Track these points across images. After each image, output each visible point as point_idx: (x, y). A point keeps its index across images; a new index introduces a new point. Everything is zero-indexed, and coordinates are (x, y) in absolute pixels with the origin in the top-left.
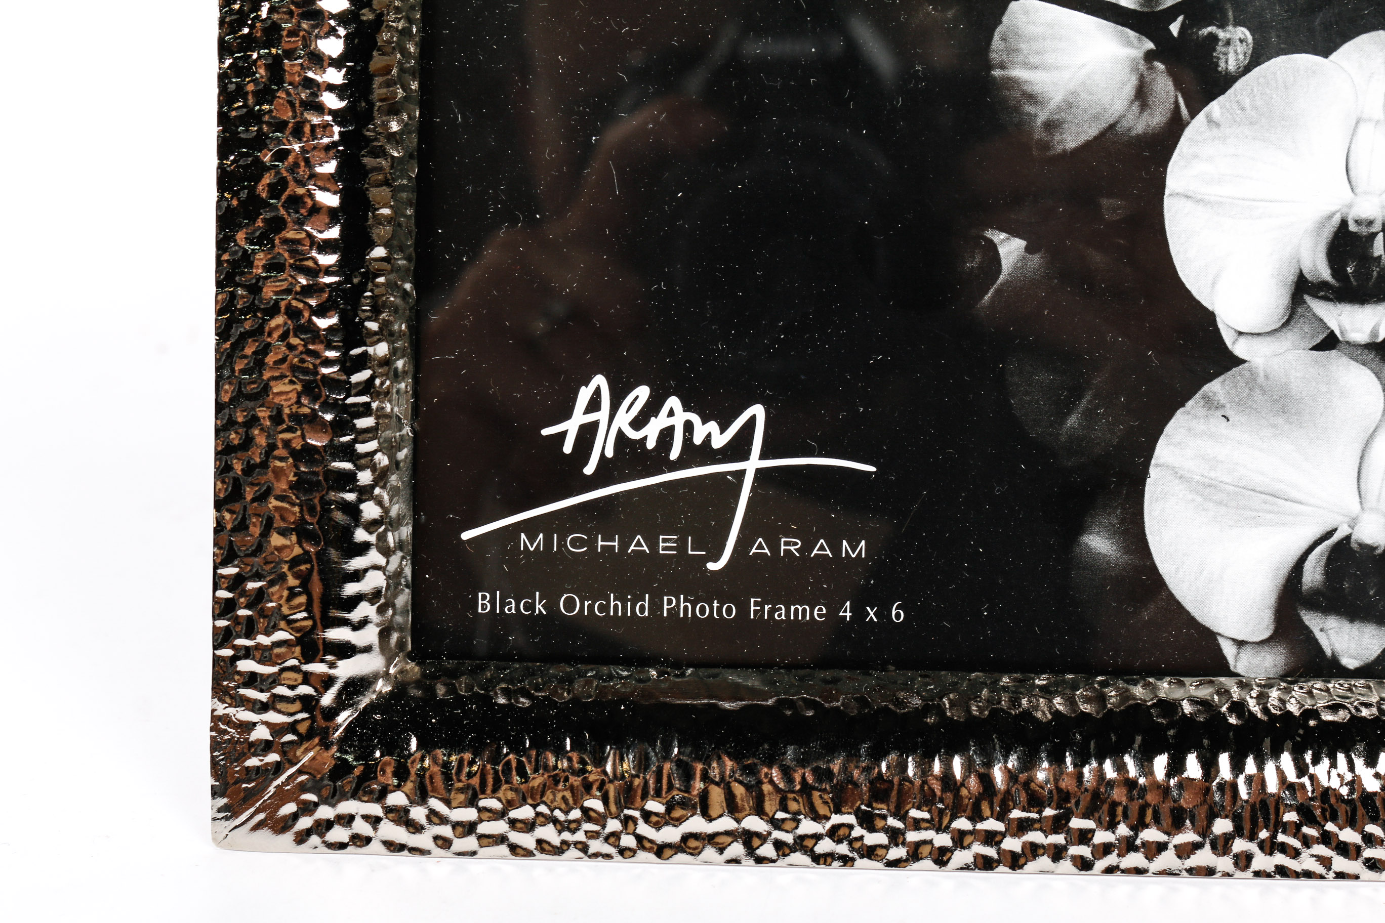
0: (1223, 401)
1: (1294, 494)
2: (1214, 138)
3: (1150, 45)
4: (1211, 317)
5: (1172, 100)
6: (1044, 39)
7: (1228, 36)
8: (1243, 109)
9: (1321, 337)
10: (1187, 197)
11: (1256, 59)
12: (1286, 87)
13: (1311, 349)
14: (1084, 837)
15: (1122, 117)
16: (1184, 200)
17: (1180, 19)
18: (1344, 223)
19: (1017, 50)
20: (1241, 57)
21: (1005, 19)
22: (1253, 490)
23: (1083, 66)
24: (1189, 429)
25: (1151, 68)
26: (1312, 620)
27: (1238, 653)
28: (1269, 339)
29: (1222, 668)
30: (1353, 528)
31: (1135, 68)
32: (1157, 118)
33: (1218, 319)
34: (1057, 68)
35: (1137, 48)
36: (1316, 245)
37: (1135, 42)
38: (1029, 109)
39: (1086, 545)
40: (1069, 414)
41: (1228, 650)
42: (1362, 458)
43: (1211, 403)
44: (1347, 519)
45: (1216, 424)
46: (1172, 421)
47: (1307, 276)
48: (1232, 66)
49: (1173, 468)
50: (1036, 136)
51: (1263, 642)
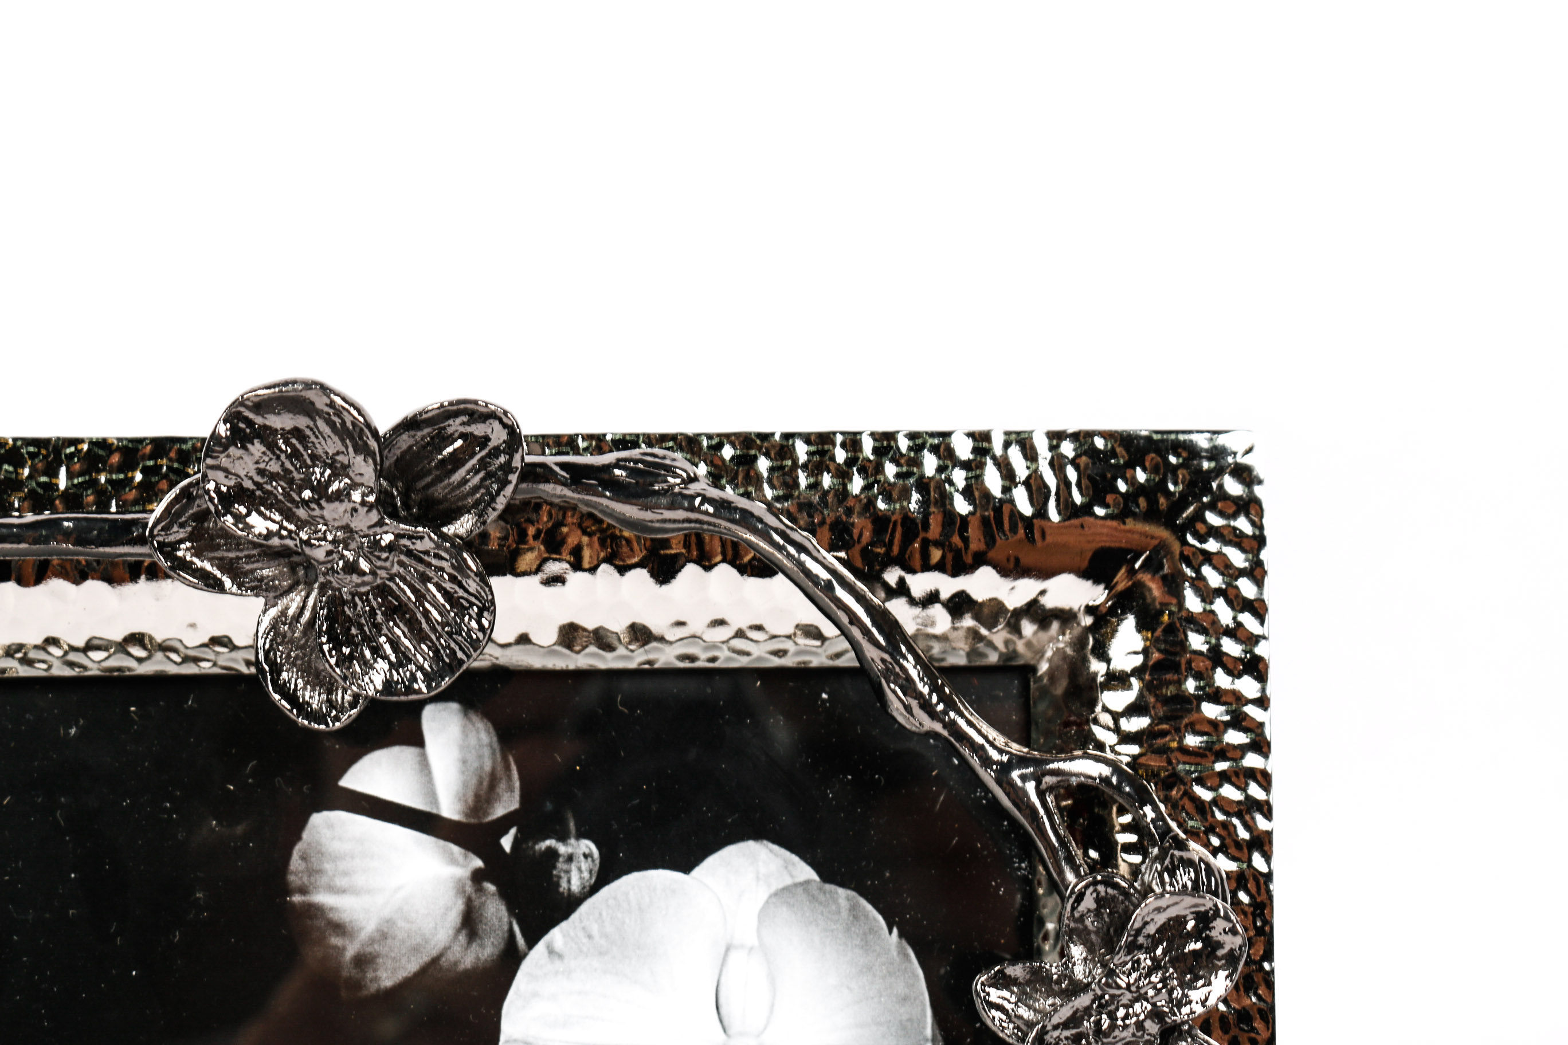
2: (557, 973)
3: (479, 863)
5: (506, 928)
6: (352, 857)
7: (570, 850)
8: (590, 937)
11: (606, 875)
12: (640, 909)
15: (446, 949)
17: (513, 831)
19: (319, 871)
20: (586, 875)
21: (305, 835)
23: (399, 889)
25: (480, 890)
31: (461, 890)
32: (488, 950)
34: (369, 891)
35: (463, 866)
37: (461, 859)
38: (336, 941)
48: (576, 886)
50: (345, 973)
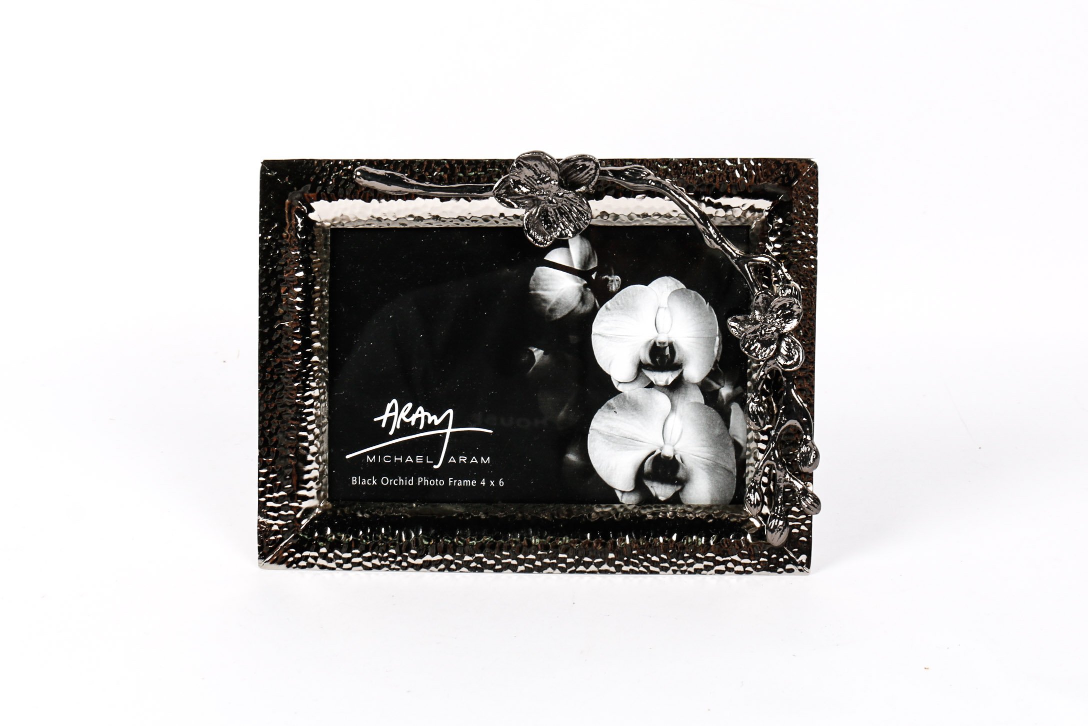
0: (614, 406)
1: (640, 439)
2: (608, 315)
3: (586, 282)
4: (609, 377)
5: (593, 301)
6: (548, 280)
7: (612, 279)
8: (618, 304)
9: (649, 383)
10: (600, 335)
11: (623, 286)
12: (633, 296)
13: (645, 388)
14: (563, 560)
15: (576, 307)
16: (599, 336)
17: (595, 273)
18: (655, 343)
19: (539, 284)
20: (617, 286)
21: (534, 274)
22: (626, 438)
23: (562, 289)
24: (603, 416)
25: (586, 290)
26: (648, 484)
27: (622, 496)
28: (630, 384)
29: (617, 501)
30: (661, 450)
31: (580, 290)
32: (588, 307)
33: (612, 378)
34: (553, 290)
35: (581, 283)
36: (645, 351)
37: (580, 281)
38: (544, 304)
39: (568, 458)
40: (560, 411)
41: (619, 495)
42: (664, 426)
43: (610, 407)
44: (660, 448)
45: (612, 415)
46: (597, 414)
47: (643, 362)
48: (614, 289)
49: (597, 430)
50: (547, 314)
51: (631, 492)
